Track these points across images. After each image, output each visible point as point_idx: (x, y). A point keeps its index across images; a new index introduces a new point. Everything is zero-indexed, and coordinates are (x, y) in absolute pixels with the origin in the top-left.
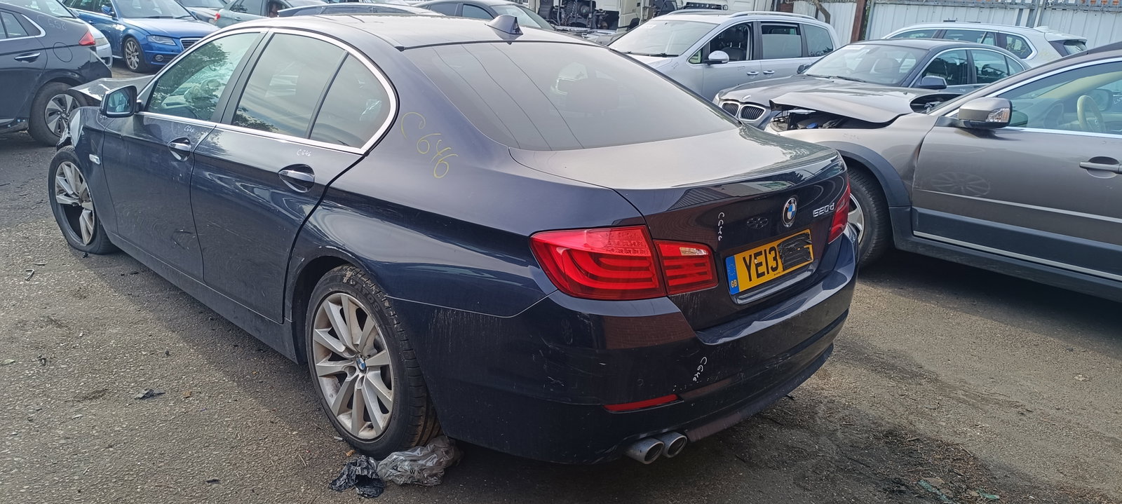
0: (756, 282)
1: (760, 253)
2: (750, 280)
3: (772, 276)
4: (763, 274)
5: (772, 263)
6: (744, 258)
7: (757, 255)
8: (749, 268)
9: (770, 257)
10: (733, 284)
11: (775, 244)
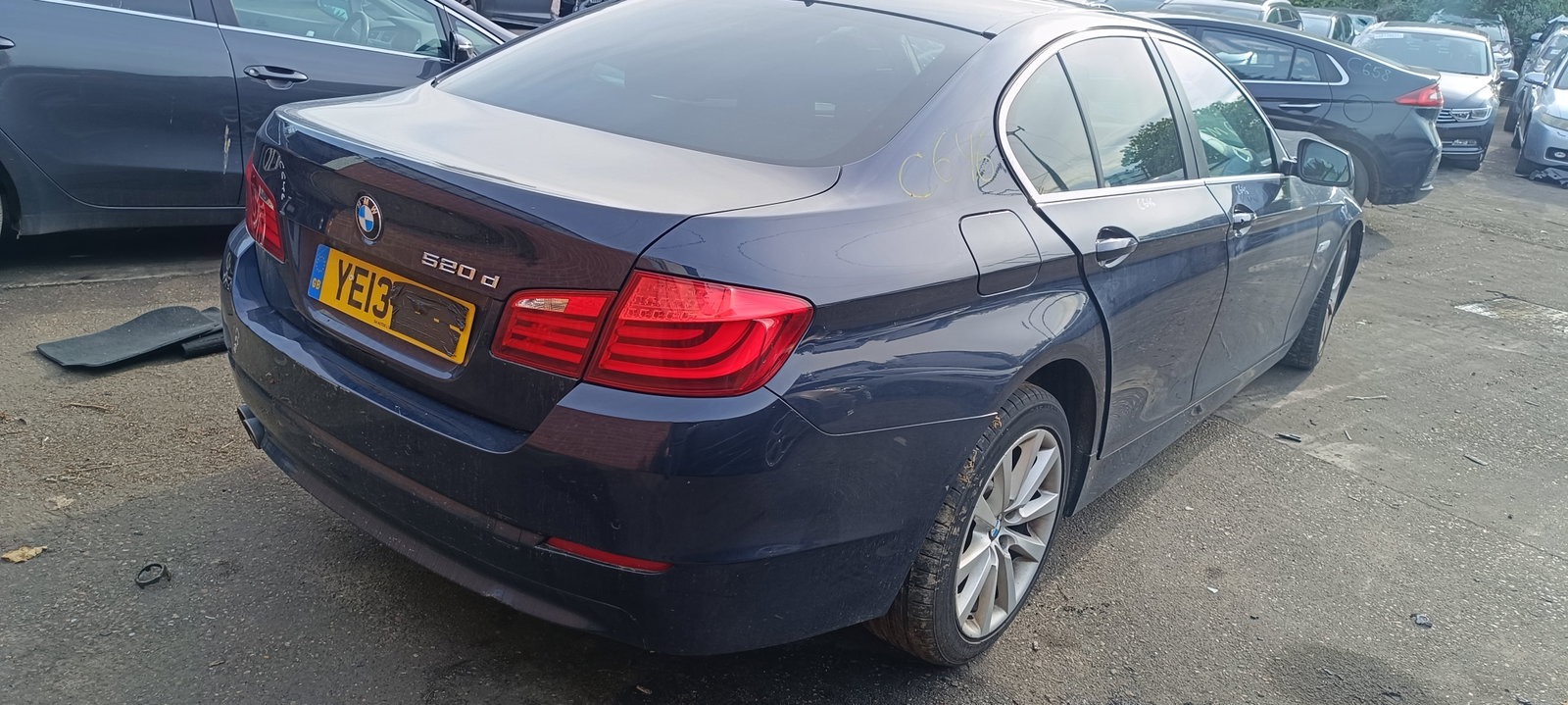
0: (342, 305)
1: (365, 273)
2: (338, 298)
3: (369, 318)
4: (358, 305)
5: (377, 301)
6: (341, 262)
7: (360, 271)
8: (342, 279)
9: (381, 291)
10: (314, 283)
11: (394, 278)
